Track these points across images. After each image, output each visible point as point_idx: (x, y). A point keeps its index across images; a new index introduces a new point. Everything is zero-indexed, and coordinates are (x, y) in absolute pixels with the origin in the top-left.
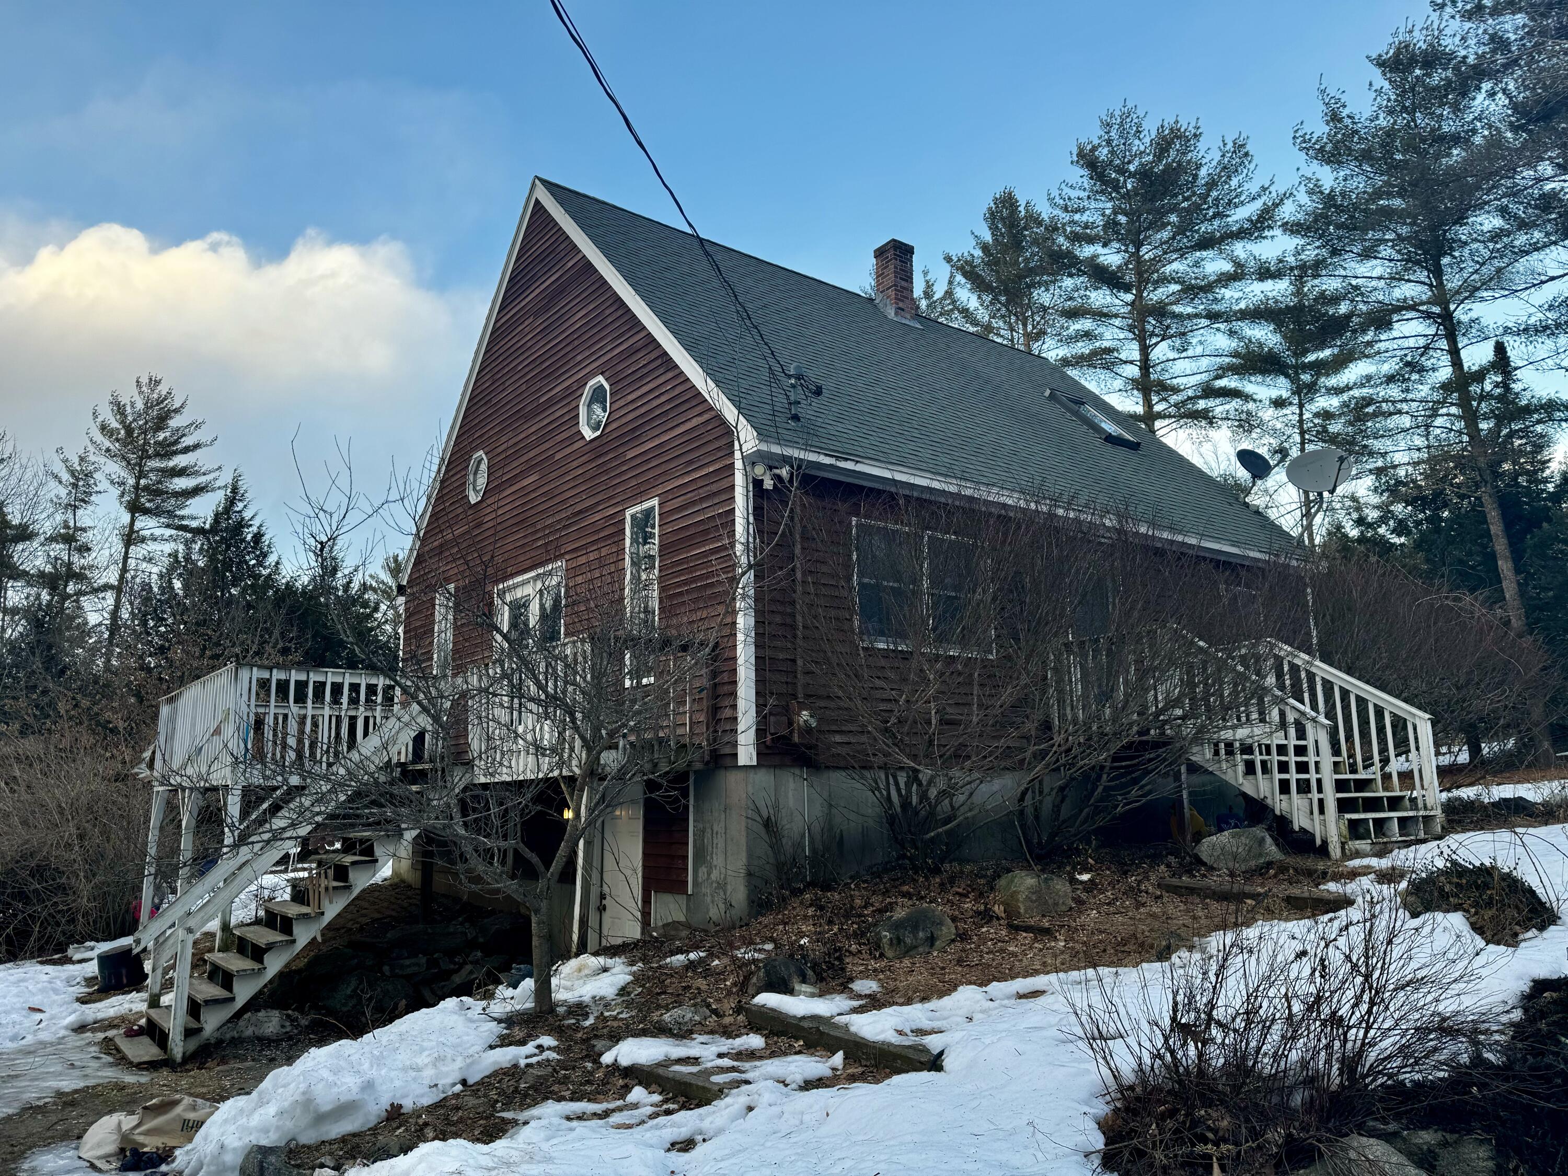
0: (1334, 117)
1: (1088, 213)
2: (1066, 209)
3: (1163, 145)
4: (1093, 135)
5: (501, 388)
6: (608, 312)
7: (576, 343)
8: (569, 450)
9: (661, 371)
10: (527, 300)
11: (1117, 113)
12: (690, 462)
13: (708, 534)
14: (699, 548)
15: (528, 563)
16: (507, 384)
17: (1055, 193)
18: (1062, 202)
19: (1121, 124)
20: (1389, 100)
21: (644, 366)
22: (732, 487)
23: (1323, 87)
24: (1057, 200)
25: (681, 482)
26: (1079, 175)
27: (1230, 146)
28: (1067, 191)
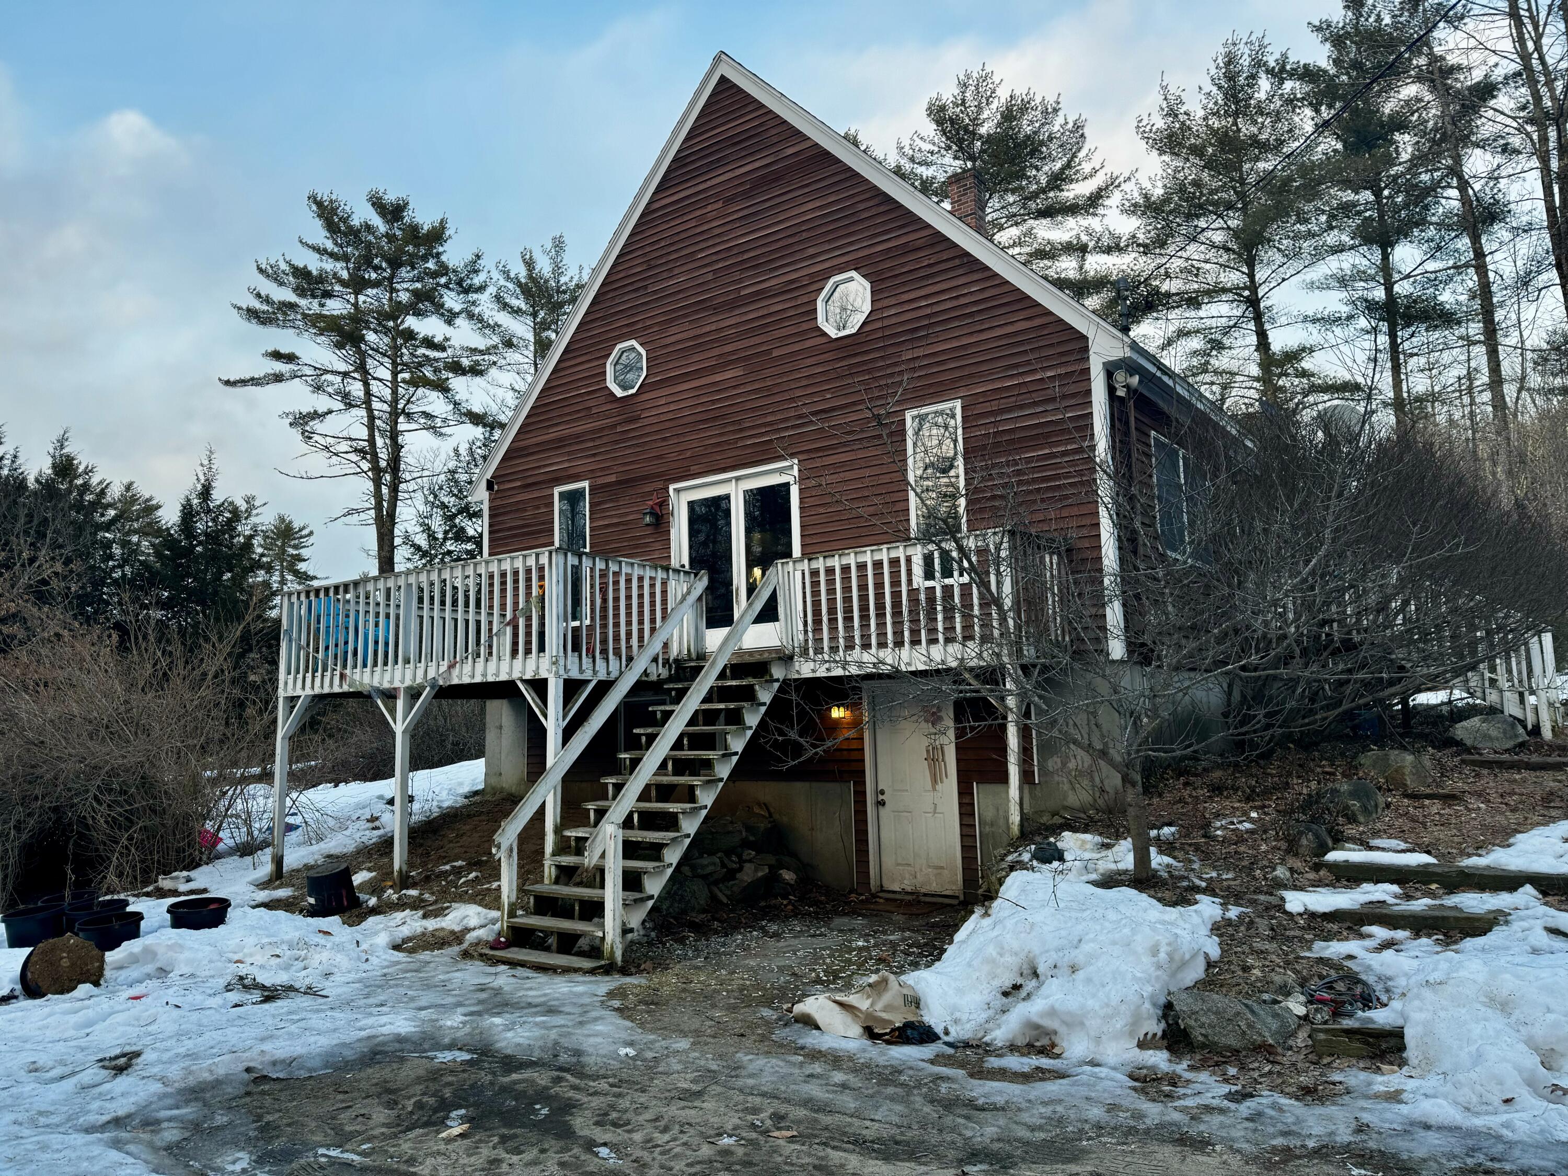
0: (1172, 113)
1: (934, 167)
2: (912, 159)
3: (1009, 115)
4: (949, 93)
5: (665, 275)
6: (862, 206)
7: (805, 235)
8: (797, 347)
9: (961, 271)
10: (709, 184)
11: (975, 75)
12: (1016, 366)
13: (1049, 437)
14: (1034, 451)
15: (729, 462)
16: (676, 271)
17: (906, 143)
18: (911, 152)
19: (977, 85)
20: (1216, 103)
21: (929, 266)
22: (1089, 392)
23: (1164, 84)
24: (907, 150)
25: (998, 385)
26: (930, 129)
27: (1070, 126)
28: (918, 142)
